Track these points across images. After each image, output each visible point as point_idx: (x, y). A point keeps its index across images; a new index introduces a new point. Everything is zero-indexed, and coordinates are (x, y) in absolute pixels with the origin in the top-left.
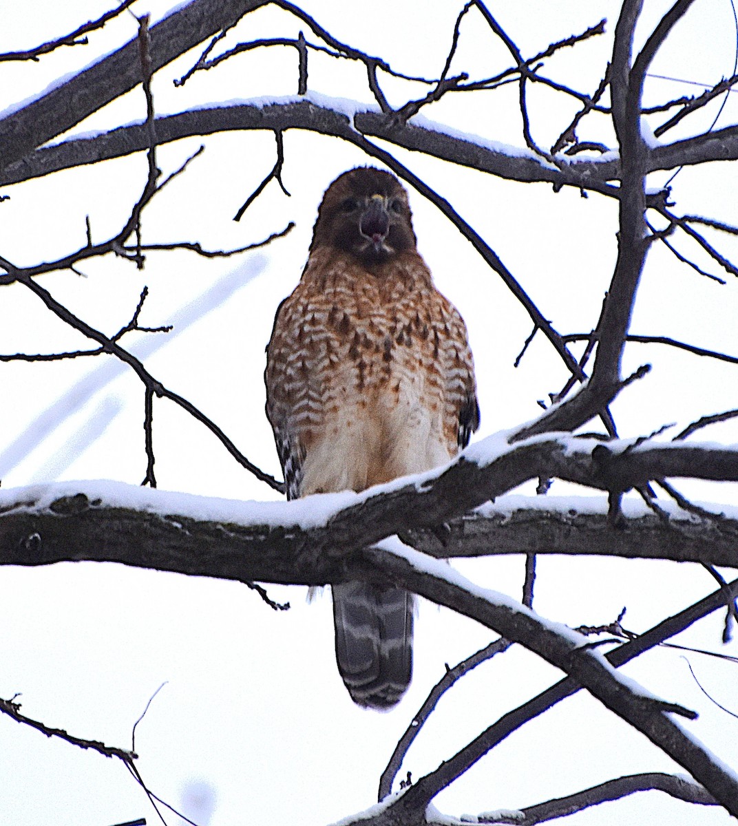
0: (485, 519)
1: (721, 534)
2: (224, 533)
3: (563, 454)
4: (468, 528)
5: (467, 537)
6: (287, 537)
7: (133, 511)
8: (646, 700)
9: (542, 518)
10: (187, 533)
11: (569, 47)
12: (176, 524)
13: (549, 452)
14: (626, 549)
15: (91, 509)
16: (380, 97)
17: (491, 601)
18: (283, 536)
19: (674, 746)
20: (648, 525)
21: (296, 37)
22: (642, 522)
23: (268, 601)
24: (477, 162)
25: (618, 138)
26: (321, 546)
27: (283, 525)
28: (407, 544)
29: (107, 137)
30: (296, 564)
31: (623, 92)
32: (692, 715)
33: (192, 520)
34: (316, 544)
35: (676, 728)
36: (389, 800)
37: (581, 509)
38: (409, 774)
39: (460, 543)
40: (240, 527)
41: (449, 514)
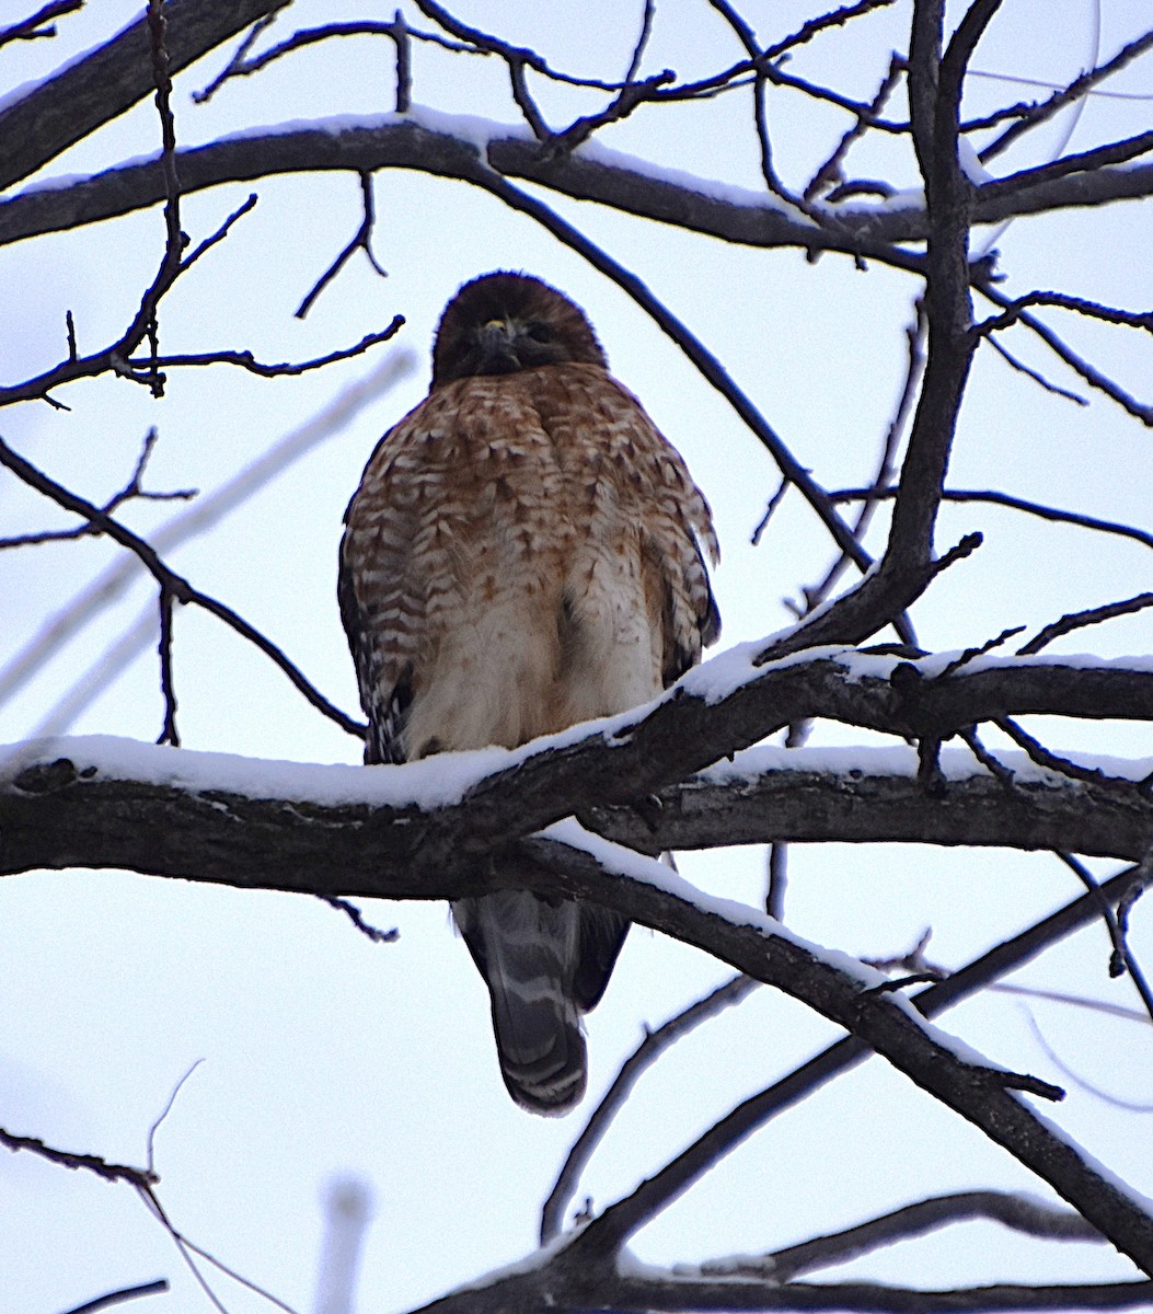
0: (714, 787)
1: (1095, 804)
2: (296, 817)
3: (843, 680)
4: (689, 803)
5: (688, 816)
6: (397, 821)
7: (148, 786)
8: (980, 1070)
9: (807, 784)
10: (237, 818)
11: (836, 27)
12: (217, 805)
13: (822, 678)
14: (943, 831)
15: (80, 783)
16: (530, 112)
17: (728, 917)
18: (391, 822)
19: (1027, 1144)
20: (978, 790)
21: (390, 20)
22: (967, 786)
23: (363, 928)
24: (686, 217)
25: (923, 171)
26: (453, 836)
27: (391, 804)
28: (592, 829)
29: (89, 185)
30: (412, 865)
31: (930, 96)
32: (1055, 1094)
33: (244, 797)
34: (446, 832)
35: (1029, 1115)
36: (556, 1244)
37: (869, 768)
38: (588, 1202)
39: (676, 827)
40: (321, 808)
41: (658, 781)
